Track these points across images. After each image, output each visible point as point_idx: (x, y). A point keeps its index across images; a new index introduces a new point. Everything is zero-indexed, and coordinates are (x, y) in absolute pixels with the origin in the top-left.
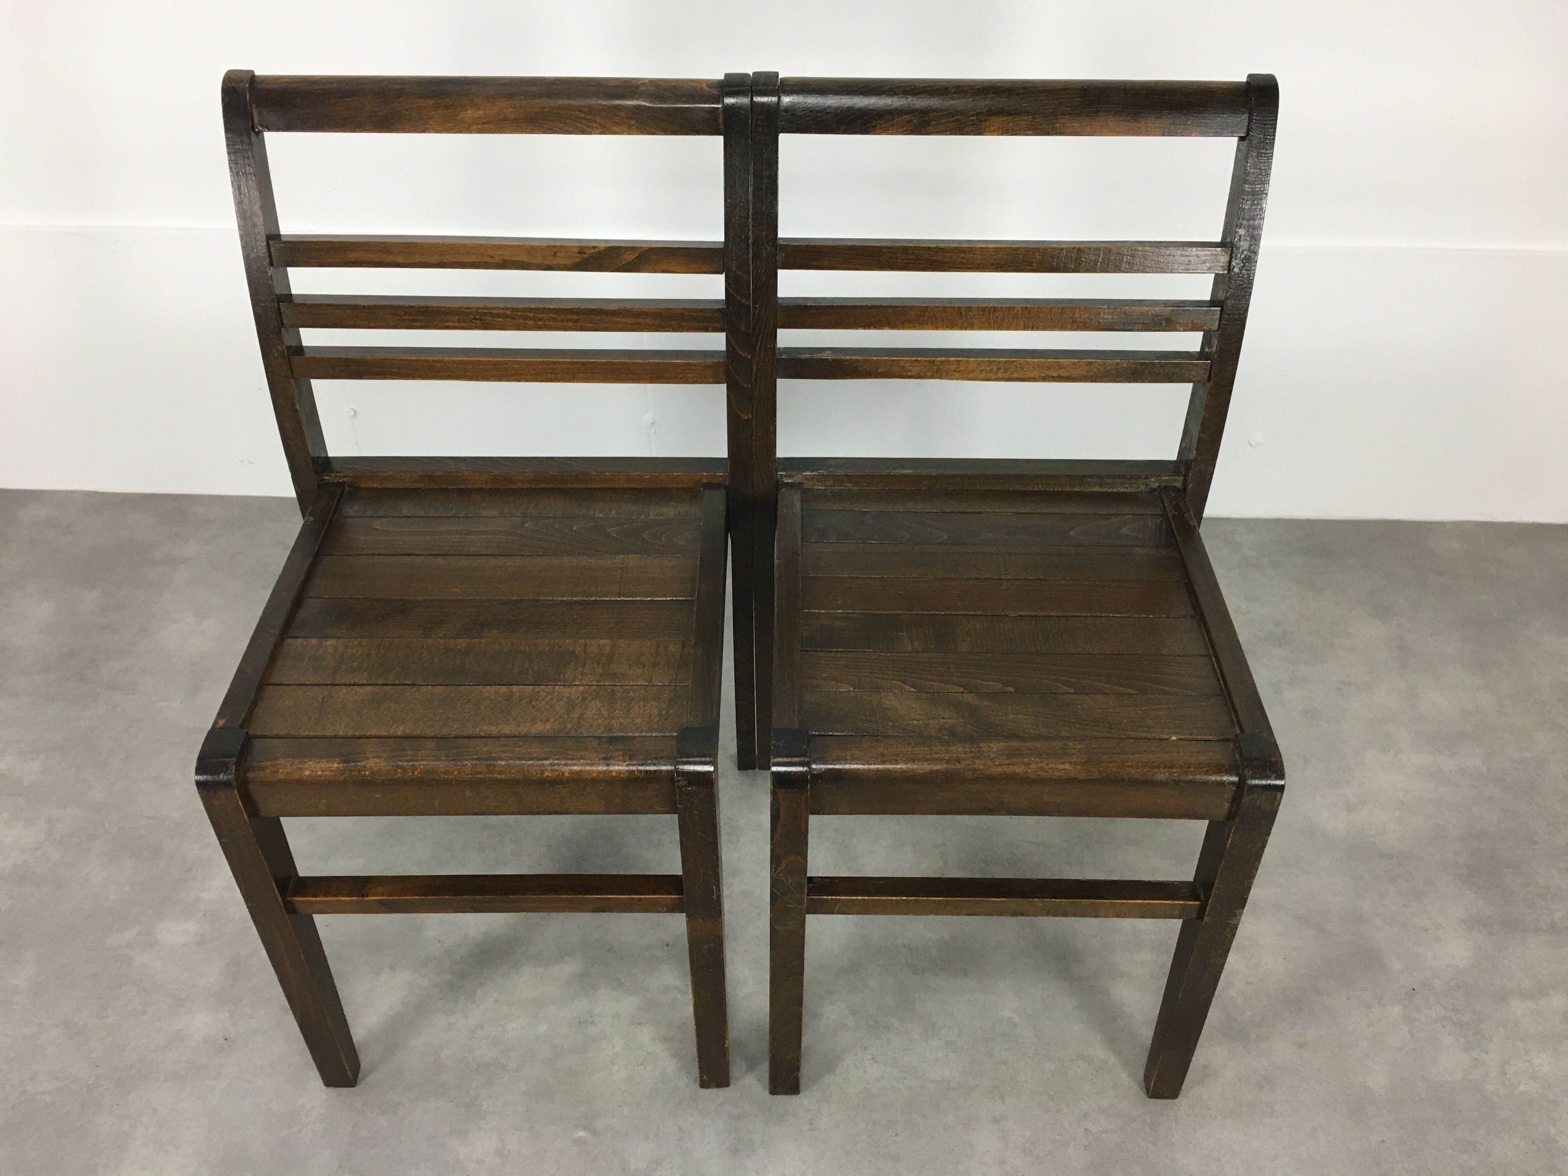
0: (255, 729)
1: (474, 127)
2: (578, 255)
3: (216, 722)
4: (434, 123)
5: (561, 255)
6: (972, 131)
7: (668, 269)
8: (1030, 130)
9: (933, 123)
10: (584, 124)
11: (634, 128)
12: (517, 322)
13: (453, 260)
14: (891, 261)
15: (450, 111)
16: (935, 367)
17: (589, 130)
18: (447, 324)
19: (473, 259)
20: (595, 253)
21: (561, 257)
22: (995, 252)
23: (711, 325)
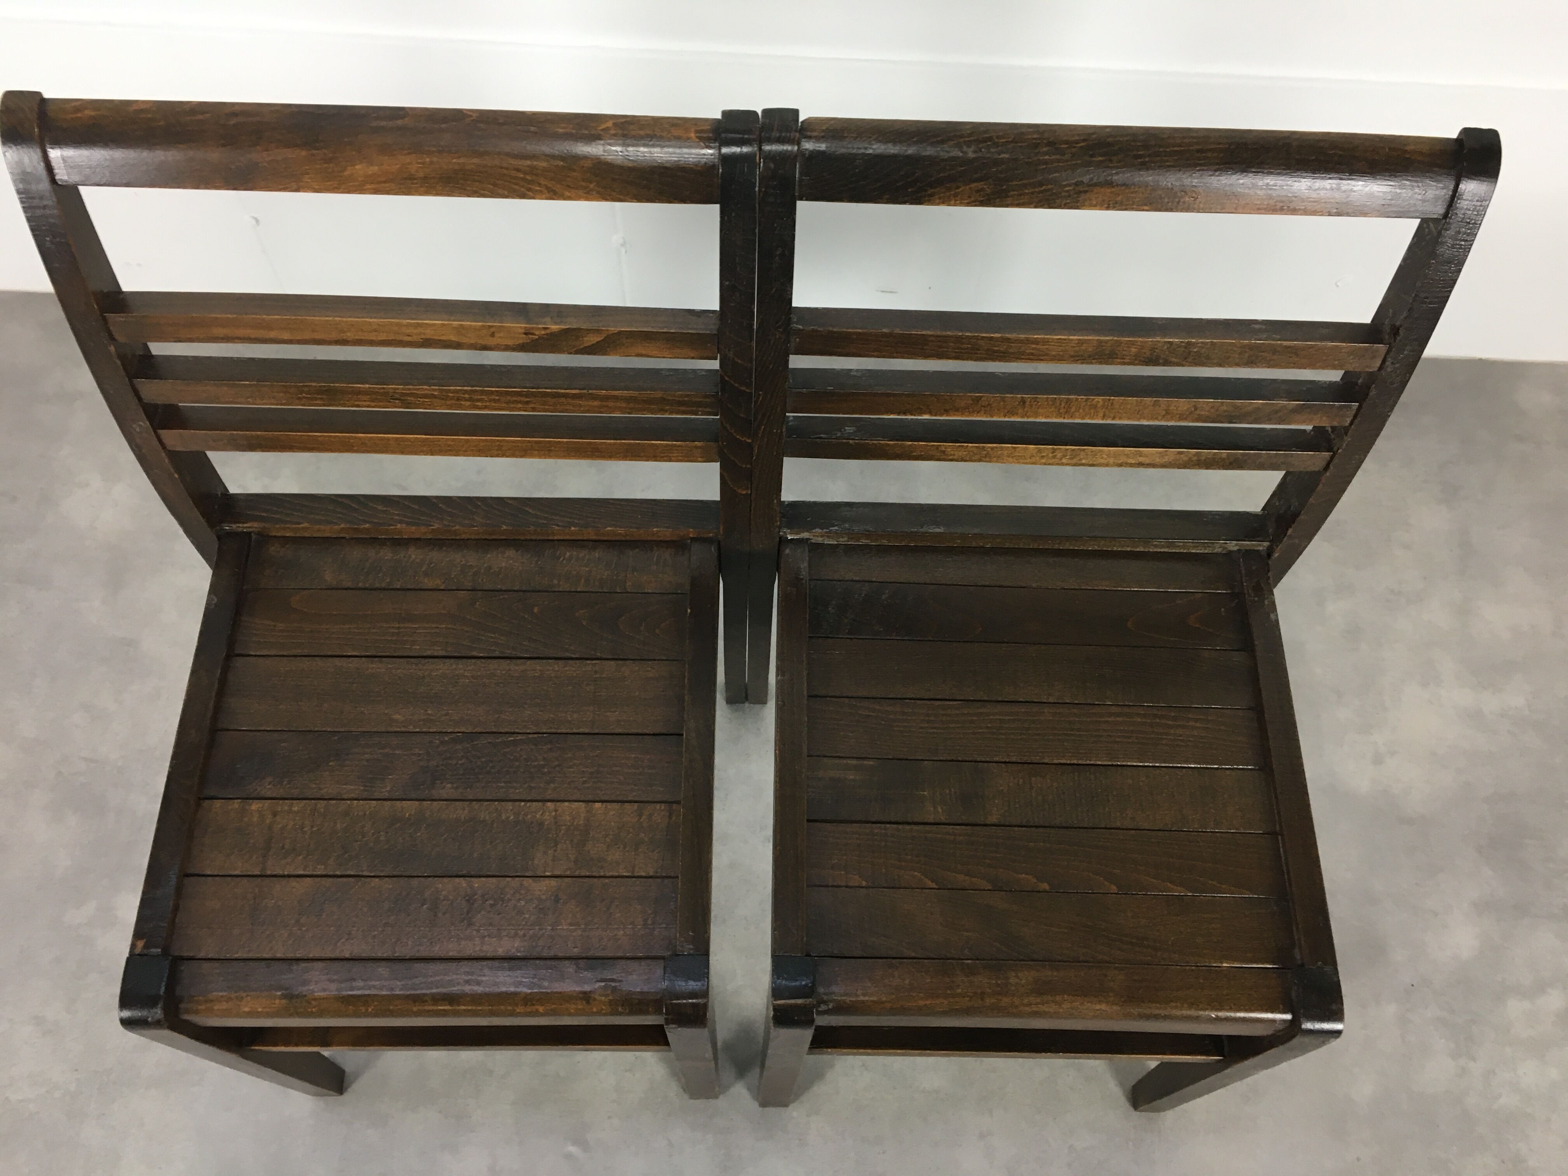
0: (182, 949)
1: (369, 186)
2: (524, 336)
3: (133, 946)
4: (309, 180)
5: (502, 334)
6: (1065, 205)
7: (644, 352)
8: (1146, 205)
9: (1012, 193)
10: (523, 187)
11: (594, 192)
12: (449, 402)
13: (357, 338)
14: (940, 350)
15: (331, 165)
16: (985, 453)
17: (530, 193)
18: (357, 403)
19: (383, 337)
20: (547, 334)
21: (500, 337)
22: (1078, 343)
23: (700, 409)
